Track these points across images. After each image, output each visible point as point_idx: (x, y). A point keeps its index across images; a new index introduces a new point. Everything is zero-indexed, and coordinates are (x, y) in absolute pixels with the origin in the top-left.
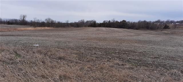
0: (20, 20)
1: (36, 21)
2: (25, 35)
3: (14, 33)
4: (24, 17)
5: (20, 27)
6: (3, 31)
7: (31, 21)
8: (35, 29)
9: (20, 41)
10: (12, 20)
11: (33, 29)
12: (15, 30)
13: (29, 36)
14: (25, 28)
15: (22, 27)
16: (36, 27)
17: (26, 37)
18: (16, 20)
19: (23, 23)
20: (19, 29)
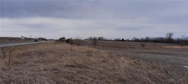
0: (166, 38)
1: (184, 39)
2: (172, 54)
3: (160, 51)
4: (171, 35)
5: (166, 46)
6: (150, 49)
7: (178, 39)
8: (182, 48)
9: (168, 60)
10: (158, 38)
11: (180, 48)
12: (161, 48)
13: (176, 55)
14: (171, 47)
15: (168, 46)
16: (183, 45)
17: (173, 57)
18: (162, 39)
19: (169, 41)
20: (164, 47)
